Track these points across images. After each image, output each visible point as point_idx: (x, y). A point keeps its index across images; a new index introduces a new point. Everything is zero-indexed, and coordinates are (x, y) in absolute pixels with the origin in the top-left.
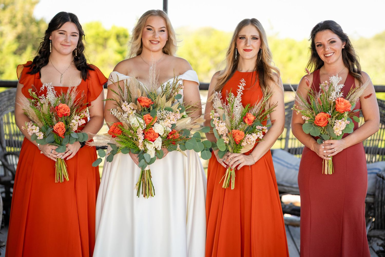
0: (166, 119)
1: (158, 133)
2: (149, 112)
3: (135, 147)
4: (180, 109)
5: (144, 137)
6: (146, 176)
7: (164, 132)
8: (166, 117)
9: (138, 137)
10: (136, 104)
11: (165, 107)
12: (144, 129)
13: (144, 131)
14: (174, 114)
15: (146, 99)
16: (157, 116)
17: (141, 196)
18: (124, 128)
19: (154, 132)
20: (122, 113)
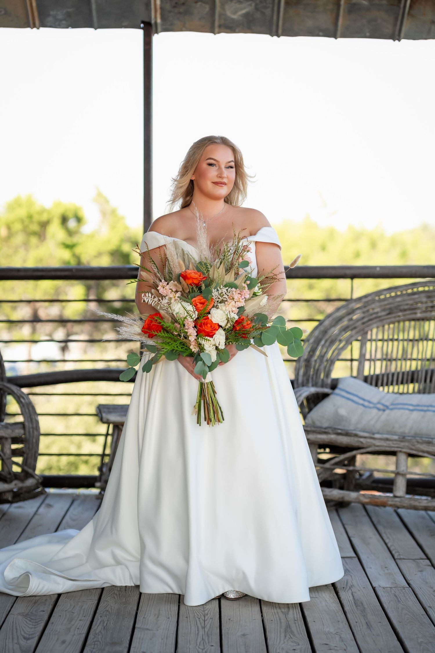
0: (228, 300)
1: (218, 324)
2: (201, 292)
3: (186, 349)
4: (248, 282)
5: (197, 332)
6: (208, 392)
7: (226, 321)
8: (226, 296)
9: (187, 333)
10: (180, 283)
11: (224, 283)
12: (194, 319)
13: (196, 321)
14: (239, 292)
15: (193, 274)
16: (214, 298)
17: (204, 423)
18: (164, 322)
19: (212, 322)
20: (160, 299)
